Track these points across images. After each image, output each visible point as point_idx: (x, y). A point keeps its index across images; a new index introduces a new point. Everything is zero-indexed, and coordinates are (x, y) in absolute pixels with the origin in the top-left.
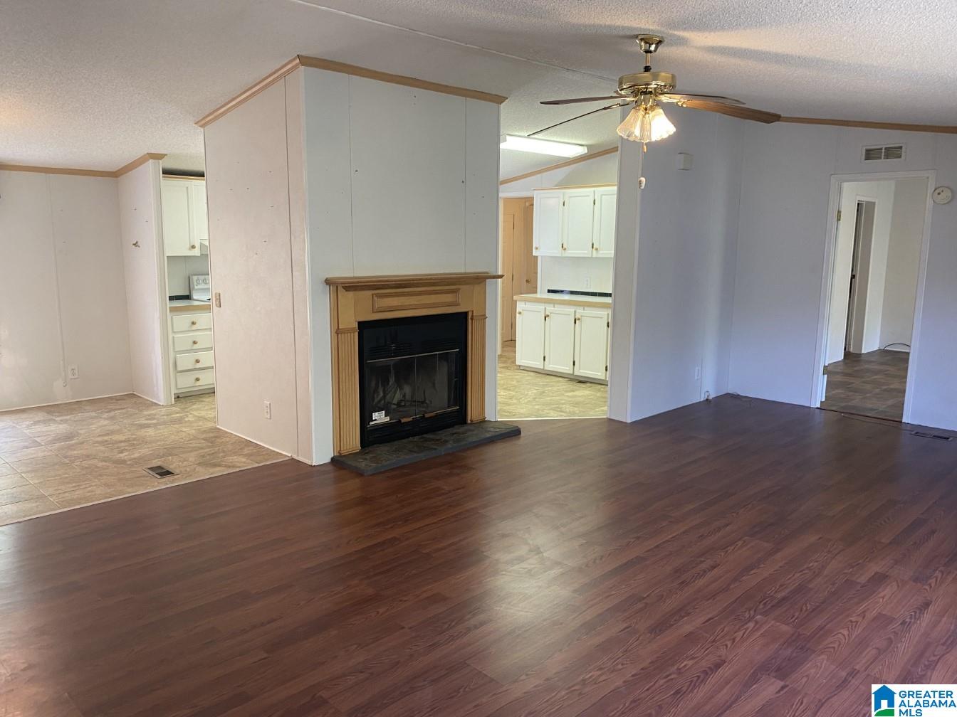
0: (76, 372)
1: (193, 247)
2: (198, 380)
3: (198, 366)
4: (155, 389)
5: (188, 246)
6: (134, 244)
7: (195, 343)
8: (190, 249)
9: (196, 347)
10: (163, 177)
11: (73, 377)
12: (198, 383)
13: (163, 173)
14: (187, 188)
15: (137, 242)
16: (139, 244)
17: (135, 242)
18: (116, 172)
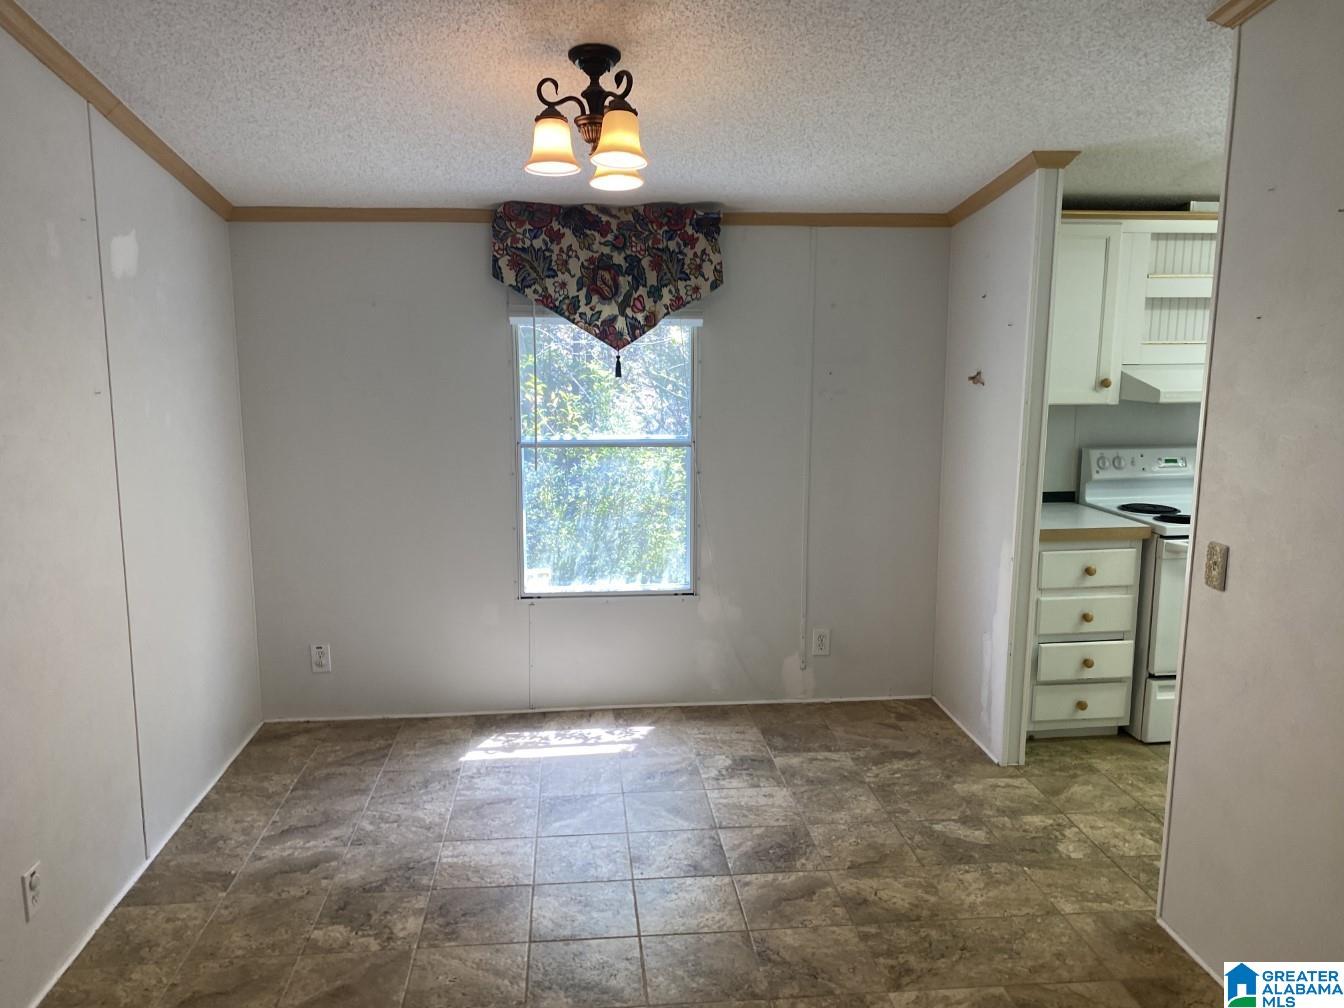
0: (826, 642)
1: (1105, 383)
2: (1081, 706)
3: (1089, 674)
4: (984, 715)
5: (1092, 380)
6: (972, 378)
7: (1086, 618)
8: (1095, 389)
9: (1087, 627)
10: (1063, 216)
11: (821, 652)
12: (1082, 714)
13: (1064, 208)
14: (1108, 241)
15: (979, 373)
16: (984, 377)
17: (973, 375)
18: (951, 213)
